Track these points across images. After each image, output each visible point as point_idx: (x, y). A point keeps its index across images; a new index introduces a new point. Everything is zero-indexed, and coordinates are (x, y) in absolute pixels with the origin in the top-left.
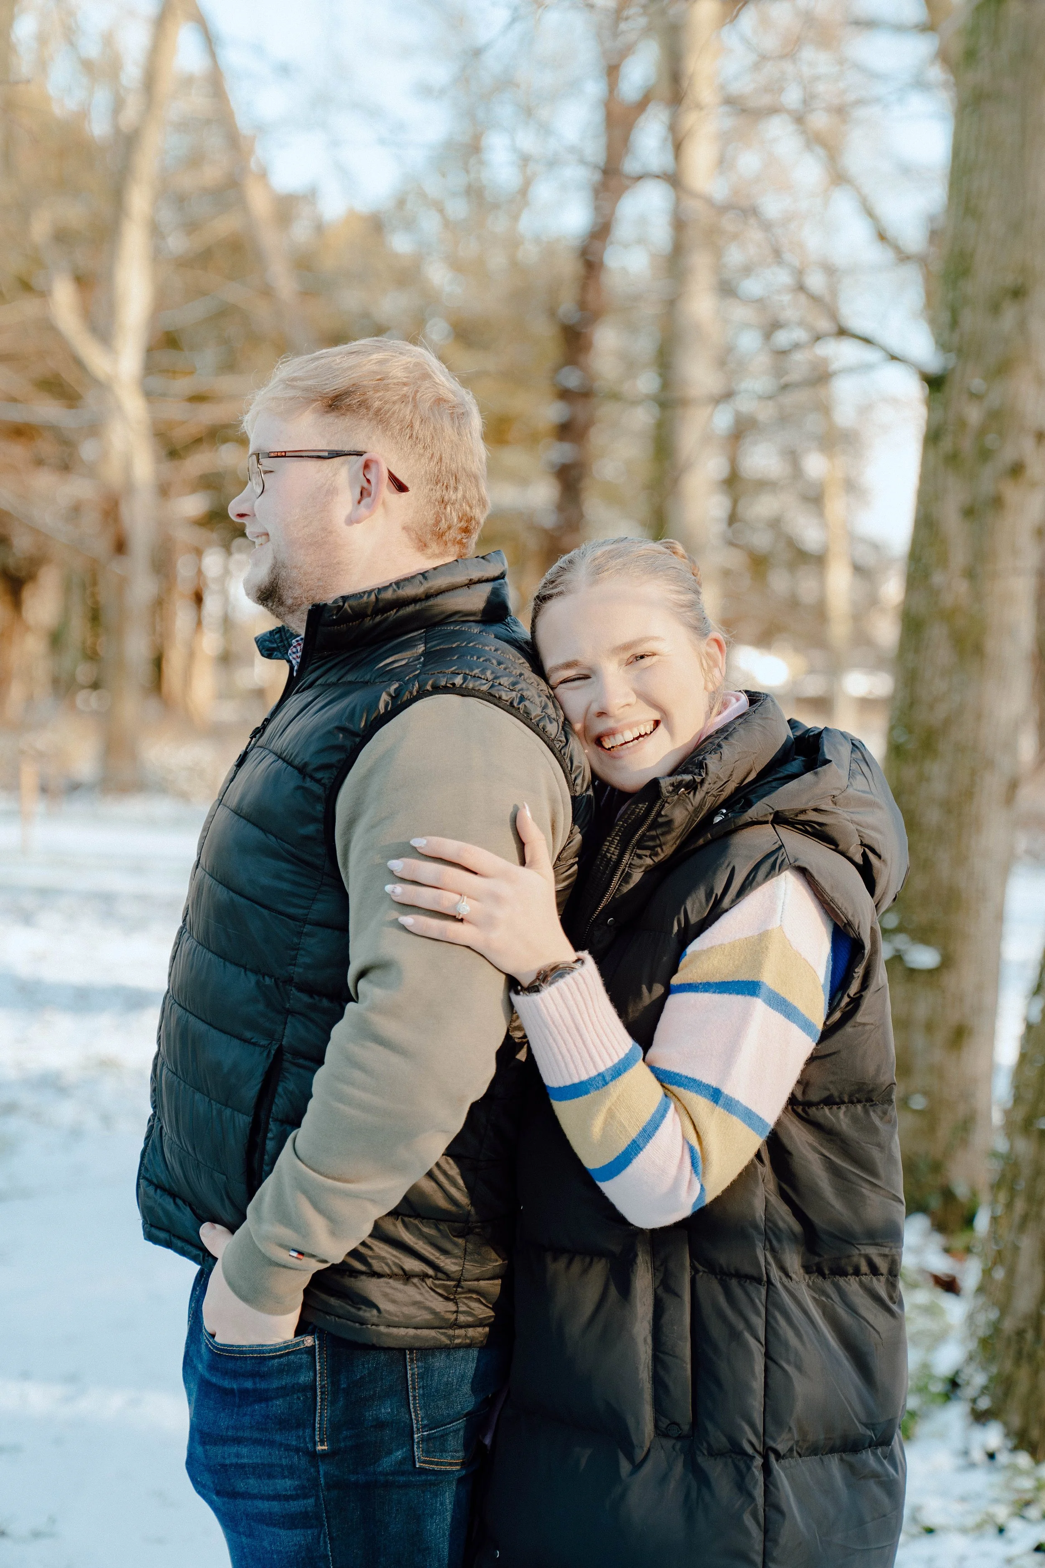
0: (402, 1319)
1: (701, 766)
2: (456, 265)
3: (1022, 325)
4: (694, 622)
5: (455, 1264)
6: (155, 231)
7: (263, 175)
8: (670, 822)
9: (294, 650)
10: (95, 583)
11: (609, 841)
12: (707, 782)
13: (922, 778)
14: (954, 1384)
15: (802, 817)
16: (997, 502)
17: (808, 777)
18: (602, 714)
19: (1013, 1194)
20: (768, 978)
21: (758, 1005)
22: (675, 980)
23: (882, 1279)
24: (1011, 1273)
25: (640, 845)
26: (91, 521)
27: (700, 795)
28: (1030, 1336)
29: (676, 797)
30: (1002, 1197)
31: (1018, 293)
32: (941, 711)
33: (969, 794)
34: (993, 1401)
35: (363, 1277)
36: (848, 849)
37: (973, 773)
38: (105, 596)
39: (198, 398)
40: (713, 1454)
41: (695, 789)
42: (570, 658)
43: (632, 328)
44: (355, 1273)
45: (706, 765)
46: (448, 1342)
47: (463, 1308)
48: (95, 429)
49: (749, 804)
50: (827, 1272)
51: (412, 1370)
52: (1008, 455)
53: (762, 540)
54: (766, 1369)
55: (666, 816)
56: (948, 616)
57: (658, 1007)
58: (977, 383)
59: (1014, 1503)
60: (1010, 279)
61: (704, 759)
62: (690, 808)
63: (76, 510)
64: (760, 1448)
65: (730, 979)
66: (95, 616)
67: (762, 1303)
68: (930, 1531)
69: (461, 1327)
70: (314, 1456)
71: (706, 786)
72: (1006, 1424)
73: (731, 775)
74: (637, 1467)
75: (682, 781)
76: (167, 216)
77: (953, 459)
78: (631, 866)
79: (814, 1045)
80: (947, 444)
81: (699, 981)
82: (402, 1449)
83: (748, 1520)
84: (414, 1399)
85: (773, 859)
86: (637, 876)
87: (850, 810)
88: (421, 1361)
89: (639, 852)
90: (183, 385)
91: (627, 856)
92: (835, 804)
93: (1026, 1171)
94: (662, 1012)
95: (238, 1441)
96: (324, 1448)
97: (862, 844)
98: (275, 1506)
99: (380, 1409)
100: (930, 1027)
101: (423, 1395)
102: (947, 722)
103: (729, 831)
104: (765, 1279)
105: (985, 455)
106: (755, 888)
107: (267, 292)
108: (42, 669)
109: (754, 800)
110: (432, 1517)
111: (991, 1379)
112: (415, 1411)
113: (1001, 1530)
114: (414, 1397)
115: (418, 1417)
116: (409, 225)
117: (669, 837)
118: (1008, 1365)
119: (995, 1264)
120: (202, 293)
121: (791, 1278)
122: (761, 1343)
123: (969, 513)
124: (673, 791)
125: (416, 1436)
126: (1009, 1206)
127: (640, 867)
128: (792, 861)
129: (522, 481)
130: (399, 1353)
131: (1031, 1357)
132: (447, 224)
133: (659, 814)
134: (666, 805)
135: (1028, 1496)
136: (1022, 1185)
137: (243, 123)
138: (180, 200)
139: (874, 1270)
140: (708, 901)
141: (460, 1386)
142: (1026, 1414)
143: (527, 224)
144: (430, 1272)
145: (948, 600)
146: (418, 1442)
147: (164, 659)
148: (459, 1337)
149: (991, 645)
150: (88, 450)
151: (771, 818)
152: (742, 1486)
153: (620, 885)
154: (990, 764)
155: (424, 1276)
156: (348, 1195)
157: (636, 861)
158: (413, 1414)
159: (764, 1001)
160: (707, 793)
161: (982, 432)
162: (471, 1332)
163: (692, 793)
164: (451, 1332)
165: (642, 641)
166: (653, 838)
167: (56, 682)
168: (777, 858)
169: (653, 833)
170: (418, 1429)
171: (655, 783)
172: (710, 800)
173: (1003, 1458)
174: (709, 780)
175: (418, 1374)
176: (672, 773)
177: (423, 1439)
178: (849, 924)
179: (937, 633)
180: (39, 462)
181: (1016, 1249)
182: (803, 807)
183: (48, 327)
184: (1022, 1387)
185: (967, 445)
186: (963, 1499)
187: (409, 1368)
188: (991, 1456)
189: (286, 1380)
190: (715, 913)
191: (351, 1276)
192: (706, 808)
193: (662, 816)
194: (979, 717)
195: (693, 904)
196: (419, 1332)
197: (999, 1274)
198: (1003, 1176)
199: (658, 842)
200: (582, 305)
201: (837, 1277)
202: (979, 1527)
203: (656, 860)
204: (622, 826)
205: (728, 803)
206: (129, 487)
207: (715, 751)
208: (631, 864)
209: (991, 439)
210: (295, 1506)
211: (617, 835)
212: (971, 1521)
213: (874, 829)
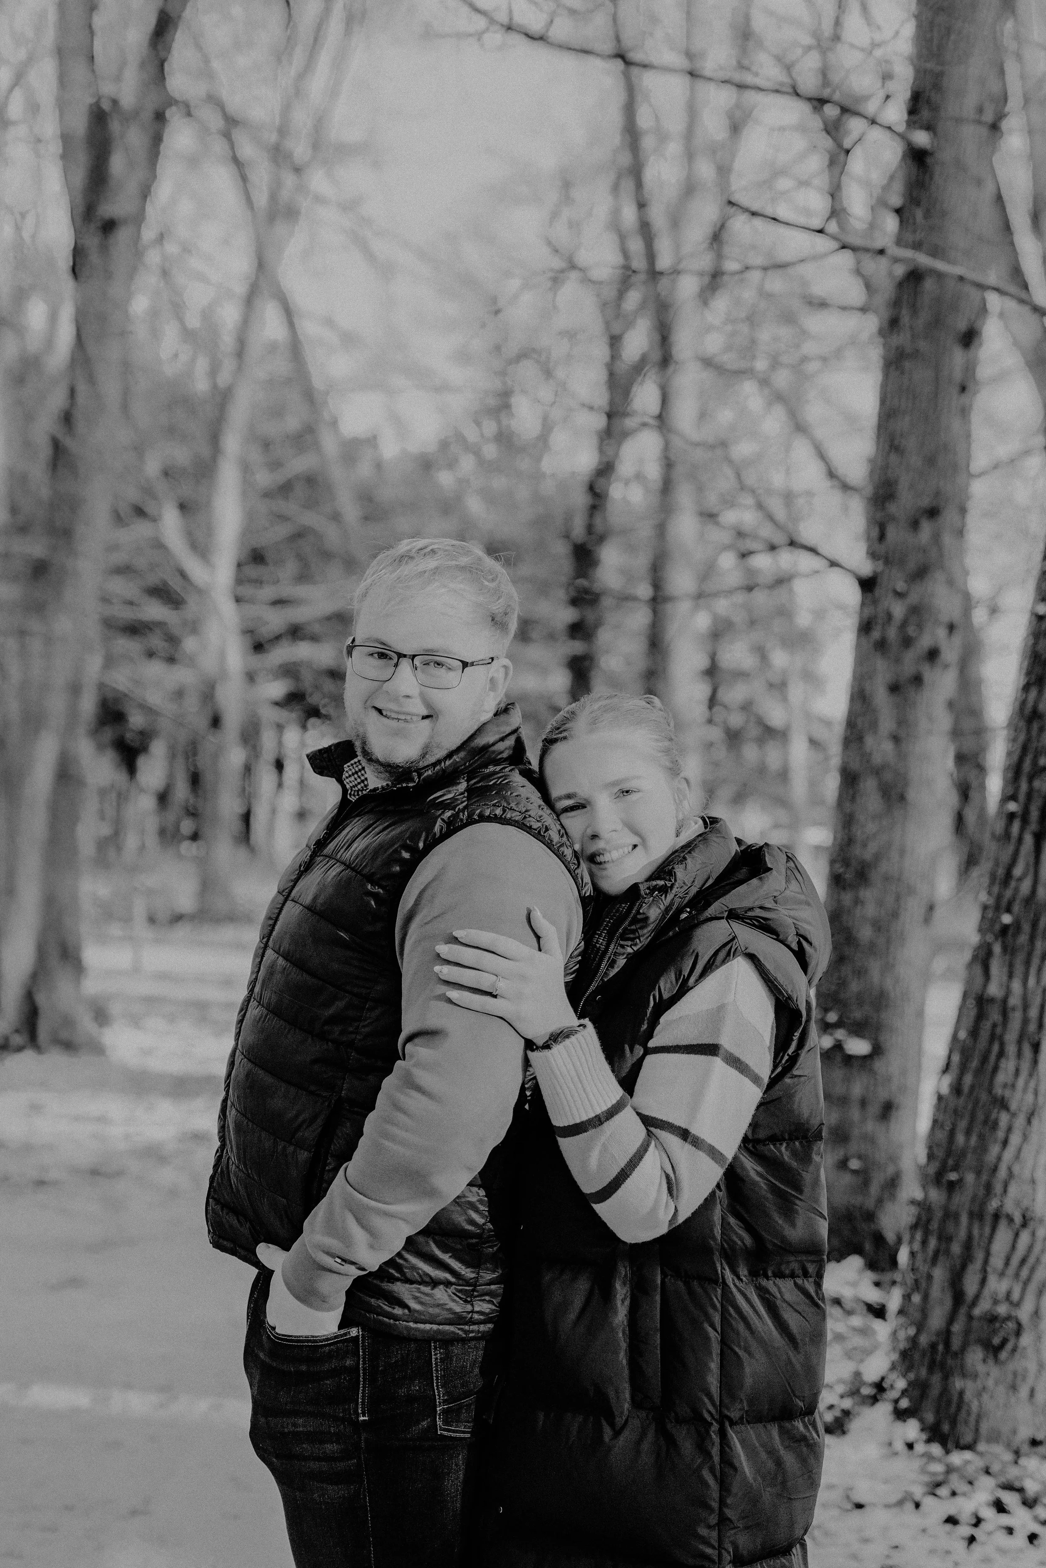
0: (427, 1318)
1: (671, 874)
2: (490, 498)
3: (936, 538)
4: (668, 764)
5: (473, 1272)
6: (246, 468)
7: (334, 423)
8: (647, 918)
9: (347, 775)
10: (195, 754)
11: (598, 934)
12: (675, 887)
13: (857, 901)
14: (880, 1387)
15: (750, 914)
16: (917, 680)
17: (755, 881)
18: (595, 837)
19: (927, 1233)
20: (726, 1042)
21: (717, 1063)
22: (651, 1044)
23: (811, 1280)
24: (926, 1297)
25: (623, 937)
26: (192, 703)
27: (670, 897)
28: (941, 1348)
29: (651, 898)
30: (919, 1236)
31: (933, 513)
32: (872, 848)
33: (895, 915)
34: (910, 1401)
35: (398, 1283)
36: (787, 938)
37: (898, 898)
38: (203, 762)
39: (279, 602)
40: (679, 1421)
41: (666, 893)
42: (570, 790)
43: (631, 549)
44: (392, 1279)
45: (675, 873)
46: (464, 1336)
47: (477, 1309)
48: (194, 627)
49: (709, 905)
50: (770, 1274)
51: (436, 1356)
52: (925, 642)
53: (736, 720)
54: (722, 1354)
55: (644, 913)
56: (877, 772)
57: (637, 1066)
58: (900, 586)
59: (927, 1484)
60: (925, 502)
61: (673, 868)
62: (662, 907)
63: (179, 694)
64: (717, 1417)
65: (695, 1043)
66: (195, 780)
67: (717, 1299)
68: (859, 1506)
69: (474, 1324)
70: (356, 1424)
71: (675, 890)
72: (921, 1420)
73: (694, 881)
74: (617, 1433)
75: (657, 885)
76: (256, 456)
77: (881, 645)
78: (616, 954)
79: (761, 1095)
80: (876, 634)
81: (671, 1045)
82: (427, 1419)
83: (706, 1474)
84: (437, 1379)
85: (728, 948)
86: (621, 962)
87: (788, 907)
88: (443, 1349)
89: (622, 942)
90: (268, 592)
91: (612, 946)
92: (776, 902)
93: (938, 1214)
94: (640, 1069)
95: (296, 1414)
96: (365, 1418)
97: (798, 934)
98: (324, 1466)
99: (410, 1387)
100: (863, 1103)
101: (444, 1376)
102: (878, 857)
103: (692, 925)
104: (721, 1280)
105: (907, 642)
106: (714, 970)
107: (336, 517)
108: (152, 824)
109: (712, 900)
110: (449, 1474)
111: (910, 1384)
112: (438, 1389)
113: (917, 1505)
114: (437, 1377)
115: (439, 1394)
116: (452, 464)
117: (645, 931)
118: (924, 1372)
119: (913, 1290)
120: (282, 518)
121: (741, 1280)
122: (718, 1333)
123: (894, 688)
124: (649, 893)
125: (438, 1409)
126: (924, 1243)
127: (623, 954)
128: (743, 949)
129: (542, 670)
130: (424, 1342)
131: (943, 1365)
132: (481, 461)
133: (638, 913)
134: (644, 905)
135: (940, 1478)
136: (934, 1225)
137: (318, 383)
138: (266, 445)
139: (806, 1274)
140: (677, 981)
141: (473, 1369)
142: (937, 1412)
143: (547, 465)
144: (453, 1280)
145: (877, 759)
146: (440, 1414)
147: (252, 815)
148: (472, 1332)
149: (912, 795)
150: (190, 644)
151: (726, 914)
152: (702, 1448)
153: (607, 969)
154: (911, 891)
155: (448, 1284)
156: (386, 1214)
157: (620, 950)
158: (436, 1391)
159: (722, 1060)
160: (675, 895)
161: (904, 624)
162: (482, 1328)
163: (664, 896)
164: (467, 1327)
165: (626, 780)
166: (634, 932)
167: (162, 832)
168: (732, 947)
169: (633, 927)
170: (440, 1403)
171: (635, 887)
172: (677, 901)
173: (920, 1448)
174: (677, 885)
175: (441, 1359)
176: (650, 879)
177: (444, 1411)
178: (790, 998)
179: (869, 785)
180: (151, 654)
181: (930, 1277)
182: (750, 905)
183: (159, 545)
184: (935, 1391)
185: (892, 633)
186: (886, 1481)
187: (433, 1353)
188: (910, 1446)
189: (334, 1364)
190: (683, 990)
191: (389, 1282)
192: (674, 907)
193: (641, 914)
194: (902, 852)
195: (666, 983)
196: (441, 1327)
197: (916, 1298)
198: (919, 1218)
199: (637, 935)
200: (590, 528)
201: (778, 1279)
202: (900, 1503)
203: (635, 948)
204: (609, 922)
205: (692, 903)
206: (223, 674)
207: (681, 862)
208: (615, 952)
209: (911, 631)
210: (341, 1466)
211: (604, 929)
212: (894, 1498)
213: (809, 923)
